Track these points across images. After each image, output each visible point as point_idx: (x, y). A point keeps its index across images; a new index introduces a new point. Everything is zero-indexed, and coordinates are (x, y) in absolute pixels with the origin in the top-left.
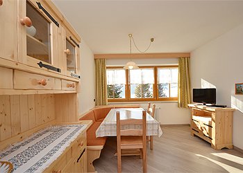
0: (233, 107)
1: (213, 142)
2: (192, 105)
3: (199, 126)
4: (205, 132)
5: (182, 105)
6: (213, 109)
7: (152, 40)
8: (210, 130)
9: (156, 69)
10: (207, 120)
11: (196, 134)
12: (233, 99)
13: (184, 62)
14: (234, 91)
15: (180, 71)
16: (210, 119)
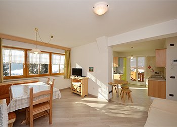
0: (88, 77)
1: (81, 94)
2: (72, 77)
3: (75, 87)
4: (78, 90)
5: (66, 77)
6: (82, 78)
7: (52, 37)
8: (80, 89)
9: (51, 54)
10: (79, 84)
11: (74, 92)
12: (88, 73)
13: (68, 53)
14: (88, 70)
15: (66, 58)
16: (80, 83)
